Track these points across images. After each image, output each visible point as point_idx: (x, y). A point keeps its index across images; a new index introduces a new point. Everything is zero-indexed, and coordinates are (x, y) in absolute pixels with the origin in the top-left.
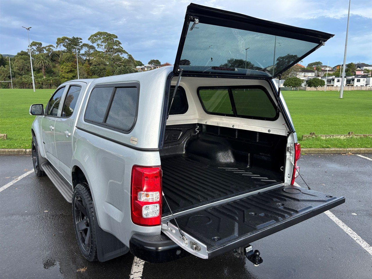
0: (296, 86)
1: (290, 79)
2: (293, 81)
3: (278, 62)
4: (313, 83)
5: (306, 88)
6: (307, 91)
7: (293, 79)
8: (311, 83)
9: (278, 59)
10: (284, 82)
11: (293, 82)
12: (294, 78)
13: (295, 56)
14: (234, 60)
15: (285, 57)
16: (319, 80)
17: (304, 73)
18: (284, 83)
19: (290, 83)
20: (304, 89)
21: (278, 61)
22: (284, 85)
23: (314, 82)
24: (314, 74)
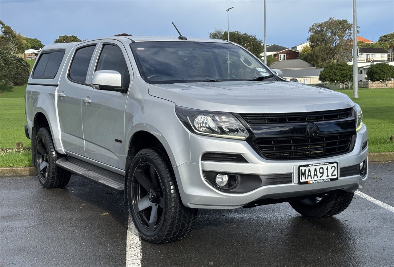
0: (344, 80)
1: (331, 67)
2: (337, 71)
3: (312, 34)
4: (376, 73)
5: (368, 84)
6: (371, 89)
7: (338, 67)
8: (373, 73)
9: (312, 29)
10: (319, 73)
11: (338, 73)
12: (338, 65)
13: (343, 21)
14: (223, 34)
15: (325, 23)
16: (389, 68)
17: (367, 55)
18: (320, 76)
19: (331, 74)
20: (365, 86)
21: (313, 32)
22: (320, 79)
23: (379, 71)
24: (386, 55)
